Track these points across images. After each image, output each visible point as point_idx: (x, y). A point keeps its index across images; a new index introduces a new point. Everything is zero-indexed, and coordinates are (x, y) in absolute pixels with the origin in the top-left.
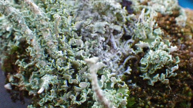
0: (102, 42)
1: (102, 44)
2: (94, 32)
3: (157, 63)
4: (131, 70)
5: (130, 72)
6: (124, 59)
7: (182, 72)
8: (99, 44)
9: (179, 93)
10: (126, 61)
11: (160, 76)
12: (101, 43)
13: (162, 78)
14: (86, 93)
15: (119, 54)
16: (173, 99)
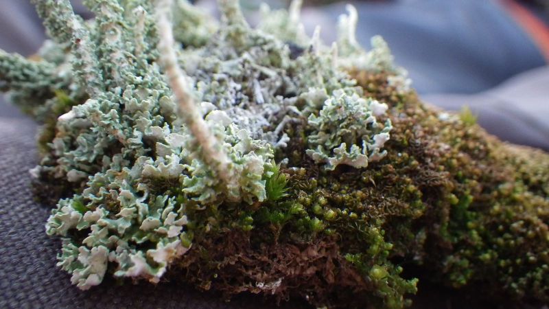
0: (234, 92)
1: (234, 95)
2: (219, 71)
3: (341, 118)
4: (288, 139)
5: (287, 143)
6: (276, 124)
7: (400, 154)
8: (228, 93)
9: (393, 196)
10: (280, 126)
11: (348, 150)
12: (231, 93)
13: (352, 152)
14: (179, 156)
15: (266, 116)
16: (380, 205)
